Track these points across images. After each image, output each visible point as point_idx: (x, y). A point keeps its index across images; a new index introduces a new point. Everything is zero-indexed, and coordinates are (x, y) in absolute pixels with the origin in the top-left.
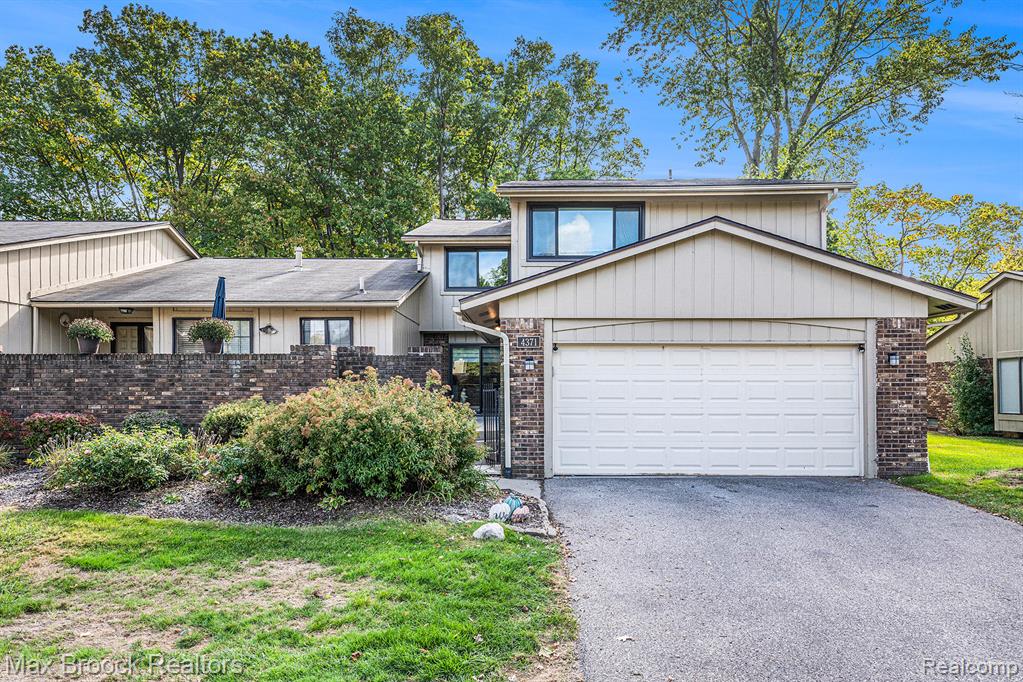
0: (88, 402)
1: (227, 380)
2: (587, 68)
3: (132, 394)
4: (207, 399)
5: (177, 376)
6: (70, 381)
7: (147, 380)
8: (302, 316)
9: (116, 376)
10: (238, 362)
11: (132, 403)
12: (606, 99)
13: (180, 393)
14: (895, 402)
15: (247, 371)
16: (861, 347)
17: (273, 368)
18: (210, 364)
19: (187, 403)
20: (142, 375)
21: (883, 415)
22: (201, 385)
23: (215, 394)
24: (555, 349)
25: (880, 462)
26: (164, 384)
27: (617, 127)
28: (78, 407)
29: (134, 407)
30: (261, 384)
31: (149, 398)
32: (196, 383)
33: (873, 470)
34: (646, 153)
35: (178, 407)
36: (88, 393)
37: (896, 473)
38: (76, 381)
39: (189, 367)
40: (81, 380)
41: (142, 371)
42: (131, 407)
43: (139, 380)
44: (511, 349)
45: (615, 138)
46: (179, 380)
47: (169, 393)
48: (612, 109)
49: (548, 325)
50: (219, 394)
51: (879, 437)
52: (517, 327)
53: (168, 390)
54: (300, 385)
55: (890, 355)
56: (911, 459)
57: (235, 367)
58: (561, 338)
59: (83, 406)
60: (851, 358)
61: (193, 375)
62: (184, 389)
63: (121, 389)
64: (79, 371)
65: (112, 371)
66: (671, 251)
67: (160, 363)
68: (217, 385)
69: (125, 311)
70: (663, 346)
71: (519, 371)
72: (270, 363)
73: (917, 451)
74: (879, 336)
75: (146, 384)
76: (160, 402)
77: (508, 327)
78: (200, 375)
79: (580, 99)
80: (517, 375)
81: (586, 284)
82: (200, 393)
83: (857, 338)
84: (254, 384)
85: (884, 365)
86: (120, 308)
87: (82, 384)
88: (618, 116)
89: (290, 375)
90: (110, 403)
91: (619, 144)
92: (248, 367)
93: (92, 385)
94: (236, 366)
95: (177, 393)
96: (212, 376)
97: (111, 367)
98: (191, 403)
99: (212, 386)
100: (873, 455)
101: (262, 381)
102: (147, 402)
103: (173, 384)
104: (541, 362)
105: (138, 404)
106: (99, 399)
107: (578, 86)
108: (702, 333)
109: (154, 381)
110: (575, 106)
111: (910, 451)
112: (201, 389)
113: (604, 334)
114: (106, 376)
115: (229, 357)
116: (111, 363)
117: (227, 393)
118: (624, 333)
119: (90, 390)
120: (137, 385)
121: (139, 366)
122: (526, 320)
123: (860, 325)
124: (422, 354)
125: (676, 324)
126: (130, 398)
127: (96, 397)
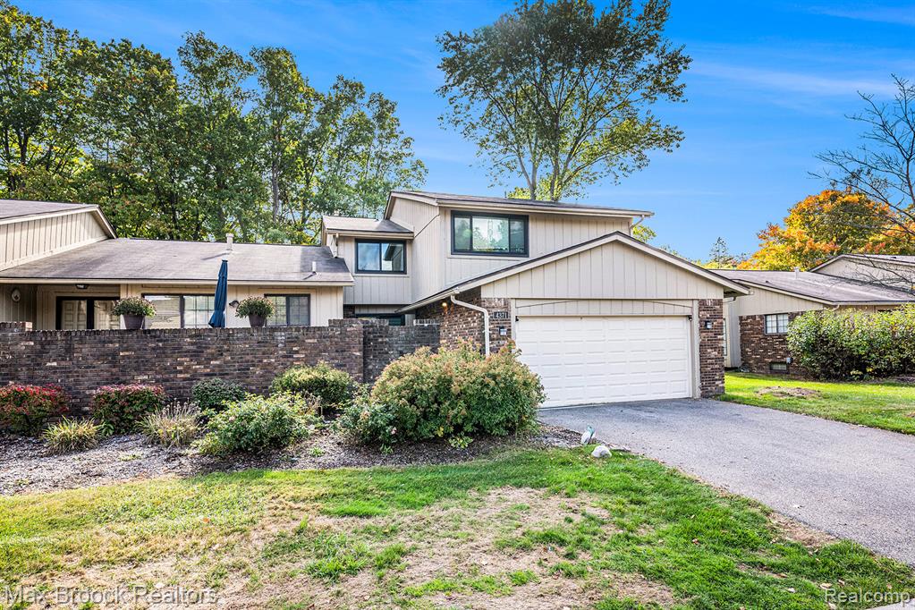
0: (133, 373)
1: (273, 349)
2: (389, 105)
3: (181, 364)
4: (254, 366)
5: (226, 347)
6: (114, 354)
7: (195, 351)
8: (267, 293)
9: (164, 348)
10: (283, 334)
11: (181, 372)
12: (399, 129)
13: (229, 362)
14: (709, 350)
15: (291, 341)
16: (690, 317)
17: (314, 338)
18: (257, 336)
19: (235, 370)
20: (191, 347)
21: (703, 359)
22: (248, 354)
23: (261, 361)
24: (517, 320)
25: (702, 388)
26: (212, 354)
27: (405, 151)
28: (123, 378)
29: (182, 376)
30: (304, 352)
31: (198, 367)
32: (244, 353)
33: (699, 392)
34: (426, 171)
35: (227, 374)
36: (135, 365)
37: (711, 394)
38: (121, 354)
39: (238, 339)
40: (127, 353)
41: (192, 344)
42: (179, 376)
43: (188, 351)
44: (490, 320)
45: (404, 158)
46: (228, 350)
47: (218, 362)
48: (402, 137)
49: (513, 302)
50: (265, 361)
51: (701, 372)
52: (493, 304)
53: (216, 359)
54: (337, 351)
55: (706, 322)
56: (717, 385)
57: (279, 338)
58: (522, 312)
59: (128, 377)
60: (683, 325)
61: (241, 346)
62: (232, 358)
63: (170, 360)
64: (125, 345)
65: (160, 344)
66: (588, 253)
67: (209, 336)
68: (264, 354)
69: (82, 287)
70: (581, 317)
71: (495, 336)
72: (311, 334)
73: (720, 380)
74: (700, 311)
75: (195, 355)
76: (208, 370)
77: (487, 304)
78: (247, 346)
79: (382, 127)
80: (494, 339)
81: (538, 275)
82: (247, 361)
83: (688, 312)
84: (297, 352)
85: (703, 328)
86: (76, 284)
87: (129, 357)
88: (406, 142)
89: (328, 343)
90: (157, 373)
91: (406, 164)
92: (292, 338)
93: (138, 358)
94: (281, 337)
95: (226, 362)
96: (260, 346)
97: (161, 341)
98: (239, 370)
99: (259, 355)
100: (698, 384)
101: (304, 349)
102: (196, 370)
103: (222, 354)
104: (509, 330)
105: (187, 373)
106: (146, 370)
107: (381, 117)
108: (606, 309)
109: (203, 352)
110: (377, 132)
111: (716, 380)
112: (248, 358)
113: (548, 309)
114: (153, 349)
115: (274, 329)
116: (159, 337)
117: (273, 360)
118: (560, 309)
119: (137, 362)
120: (186, 356)
121: (188, 340)
122: (499, 299)
123: (689, 304)
124: (426, 325)
125: (591, 302)
126: (178, 368)
127: (142, 368)
